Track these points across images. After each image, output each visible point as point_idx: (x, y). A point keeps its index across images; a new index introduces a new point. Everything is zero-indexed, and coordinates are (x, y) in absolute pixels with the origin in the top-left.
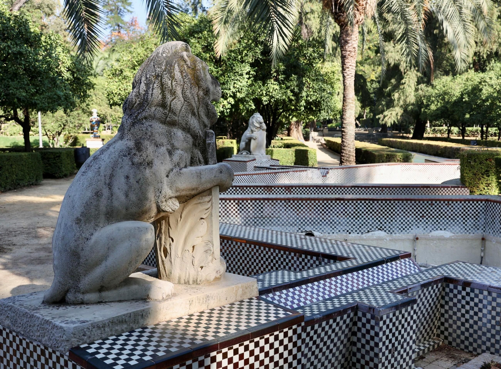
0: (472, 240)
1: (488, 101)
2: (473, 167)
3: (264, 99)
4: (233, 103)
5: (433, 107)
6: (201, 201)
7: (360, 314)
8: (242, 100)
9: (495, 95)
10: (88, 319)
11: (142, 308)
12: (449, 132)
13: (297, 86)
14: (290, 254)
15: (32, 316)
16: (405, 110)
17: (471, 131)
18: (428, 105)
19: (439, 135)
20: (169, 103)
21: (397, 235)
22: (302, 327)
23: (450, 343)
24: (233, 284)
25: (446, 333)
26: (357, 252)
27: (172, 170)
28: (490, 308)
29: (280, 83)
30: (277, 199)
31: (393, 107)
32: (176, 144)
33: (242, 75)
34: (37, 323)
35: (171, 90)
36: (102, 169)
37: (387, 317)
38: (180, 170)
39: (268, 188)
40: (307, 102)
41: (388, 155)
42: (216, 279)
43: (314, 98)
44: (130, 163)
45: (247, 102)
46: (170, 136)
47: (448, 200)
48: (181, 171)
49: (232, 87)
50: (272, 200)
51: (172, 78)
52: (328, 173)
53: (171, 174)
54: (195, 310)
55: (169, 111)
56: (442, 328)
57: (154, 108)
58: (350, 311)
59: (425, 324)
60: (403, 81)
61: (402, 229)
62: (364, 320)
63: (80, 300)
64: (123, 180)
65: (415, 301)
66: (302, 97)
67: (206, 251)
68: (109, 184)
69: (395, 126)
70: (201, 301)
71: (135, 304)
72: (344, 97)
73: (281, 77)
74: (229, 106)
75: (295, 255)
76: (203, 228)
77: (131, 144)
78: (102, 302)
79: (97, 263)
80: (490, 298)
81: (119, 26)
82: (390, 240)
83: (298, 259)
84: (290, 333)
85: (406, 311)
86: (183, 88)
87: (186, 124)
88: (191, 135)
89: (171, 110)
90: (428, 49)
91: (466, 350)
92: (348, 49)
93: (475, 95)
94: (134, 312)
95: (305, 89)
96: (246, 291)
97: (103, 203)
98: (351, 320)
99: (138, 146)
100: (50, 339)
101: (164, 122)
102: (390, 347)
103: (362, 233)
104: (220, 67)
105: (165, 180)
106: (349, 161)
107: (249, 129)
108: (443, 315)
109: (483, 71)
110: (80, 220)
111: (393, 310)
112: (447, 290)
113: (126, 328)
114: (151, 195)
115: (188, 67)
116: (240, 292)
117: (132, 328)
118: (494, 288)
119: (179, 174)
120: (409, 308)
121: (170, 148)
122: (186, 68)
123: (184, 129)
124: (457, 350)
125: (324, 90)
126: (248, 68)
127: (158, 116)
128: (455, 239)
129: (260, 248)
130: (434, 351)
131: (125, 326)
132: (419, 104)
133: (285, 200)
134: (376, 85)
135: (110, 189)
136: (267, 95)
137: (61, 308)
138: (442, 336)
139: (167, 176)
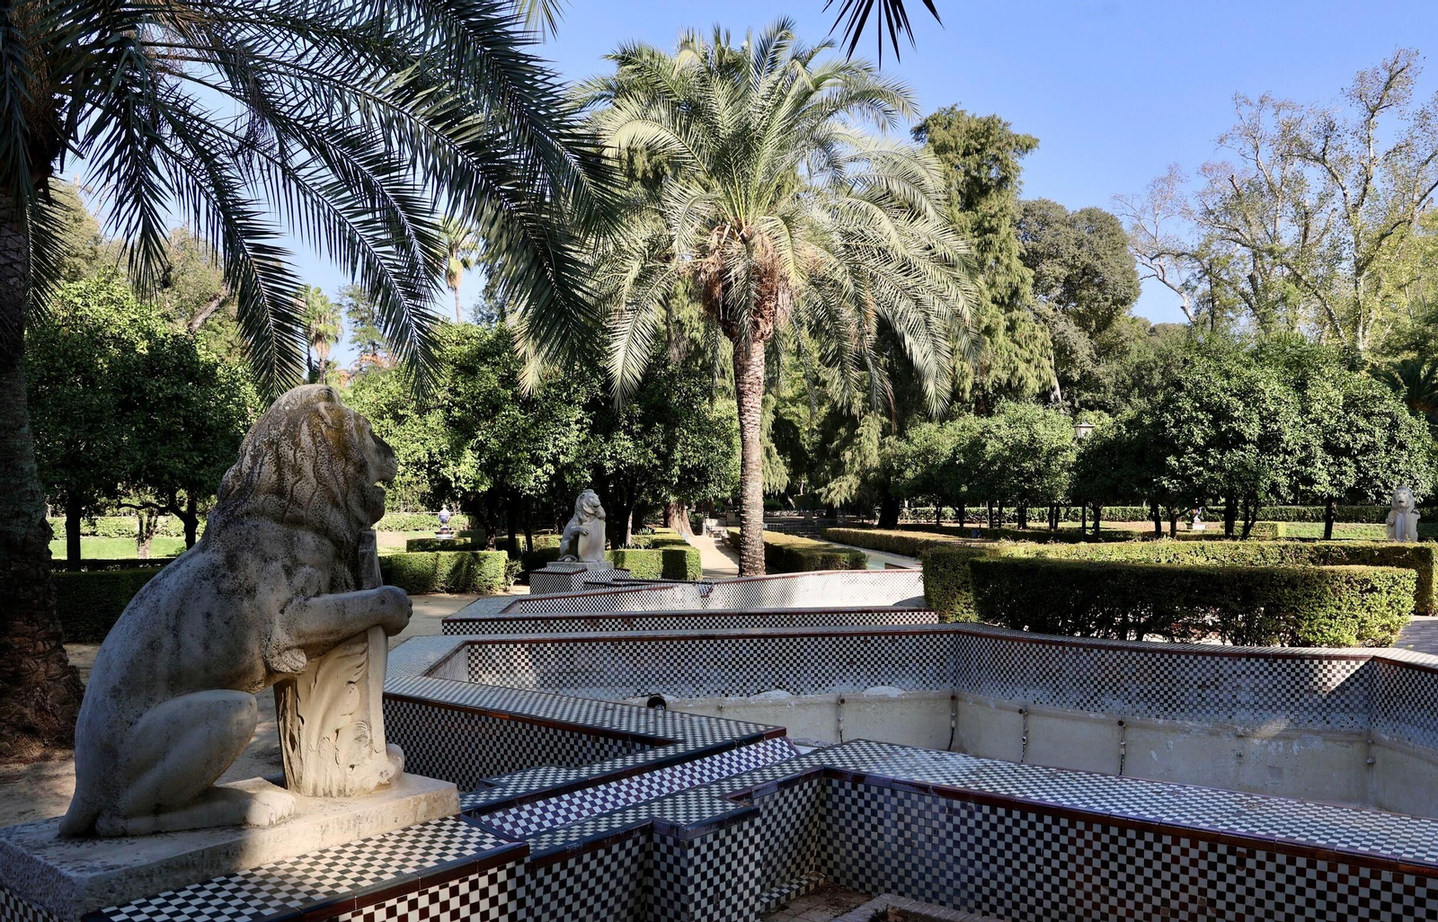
0: (936, 700)
1: (995, 463)
2: (942, 576)
3: (608, 464)
4: (553, 472)
5: (909, 474)
6: (350, 652)
7: (657, 838)
8: (569, 468)
9: (1007, 453)
10: (121, 863)
11: (227, 842)
12: (939, 514)
13: (663, 442)
14: (580, 737)
15: (31, 860)
16: (864, 480)
17: (976, 514)
18: (901, 471)
19: (923, 521)
20: (289, 488)
21: (810, 697)
22: (526, 866)
23: (837, 880)
24: (409, 795)
25: (830, 864)
26: (693, 730)
27: (291, 601)
28: (894, 817)
29: (634, 437)
30: (597, 640)
31: (844, 474)
32: (301, 556)
33: (568, 425)
34: (37, 872)
35: (294, 466)
36: (164, 601)
37: (703, 842)
38: (306, 600)
39: (593, 620)
40: (683, 468)
41: (824, 557)
42: (381, 786)
43: (695, 462)
44: (214, 591)
45: (579, 471)
46: (290, 543)
47: (893, 634)
48: (308, 603)
49: (550, 446)
50: (590, 640)
51: (297, 445)
52: (711, 590)
53: (289, 608)
54: (333, 841)
55: (290, 501)
56: (824, 855)
57: (262, 497)
58: (638, 834)
59: (790, 849)
60: (859, 431)
61: (817, 686)
62: (663, 848)
63: (120, 830)
64: (200, 620)
65: (756, 813)
66: (674, 460)
67: (358, 739)
68: (174, 629)
69: (847, 507)
70: (345, 826)
71: (218, 833)
72: (743, 459)
73: (636, 428)
74: (546, 478)
75: (589, 739)
76: (352, 699)
77: (219, 558)
78: (159, 832)
79: (148, 765)
80: (894, 801)
81: (374, 344)
82: (797, 705)
83: (593, 745)
84: (502, 876)
85: (740, 829)
86: (316, 462)
87: (321, 522)
88: (332, 540)
89: (293, 500)
90: (885, 380)
91: (861, 891)
92: (748, 380)
93: (975, 454)
94: (210, 849)
95: (679, 446)
96: (435, 805)
97: (163, 661)
98: (642, 848)
99: (232, 562)
100: (55, 900)
101: (280, 520)
102: (710, 892)
103: (748, 695)
104: (532, 411)
105: (278, 618)
106: (755, 570)
107: (575, 518)
108: (823, 833)
109: (990, 414)
110: (120, 691)
111: (714, 829)
112: (829, 790)
113: (195, 877)
114: (254, 647)
115: (329, 427)
116: (423, 807)
117: (207, 876)
118: (900, 782)
119: (304, 607)
120: (746, 825)
121: (288, 563)
122: (324, 430)
123: (317, 531)
124: (848, 891)
125: (713, 448)
126: (578, 413)
127: (269, 509)
128: (907, 700)
129: (532, 728)
130: (808, 893)
131: (193, 873)
132: (886, 469)
133: (612, 640)
134: (816, 438)
135: (176, 636)
136: (612, 458)
137: (84, 846)
138: (824, 869)
139: (282, 612)
